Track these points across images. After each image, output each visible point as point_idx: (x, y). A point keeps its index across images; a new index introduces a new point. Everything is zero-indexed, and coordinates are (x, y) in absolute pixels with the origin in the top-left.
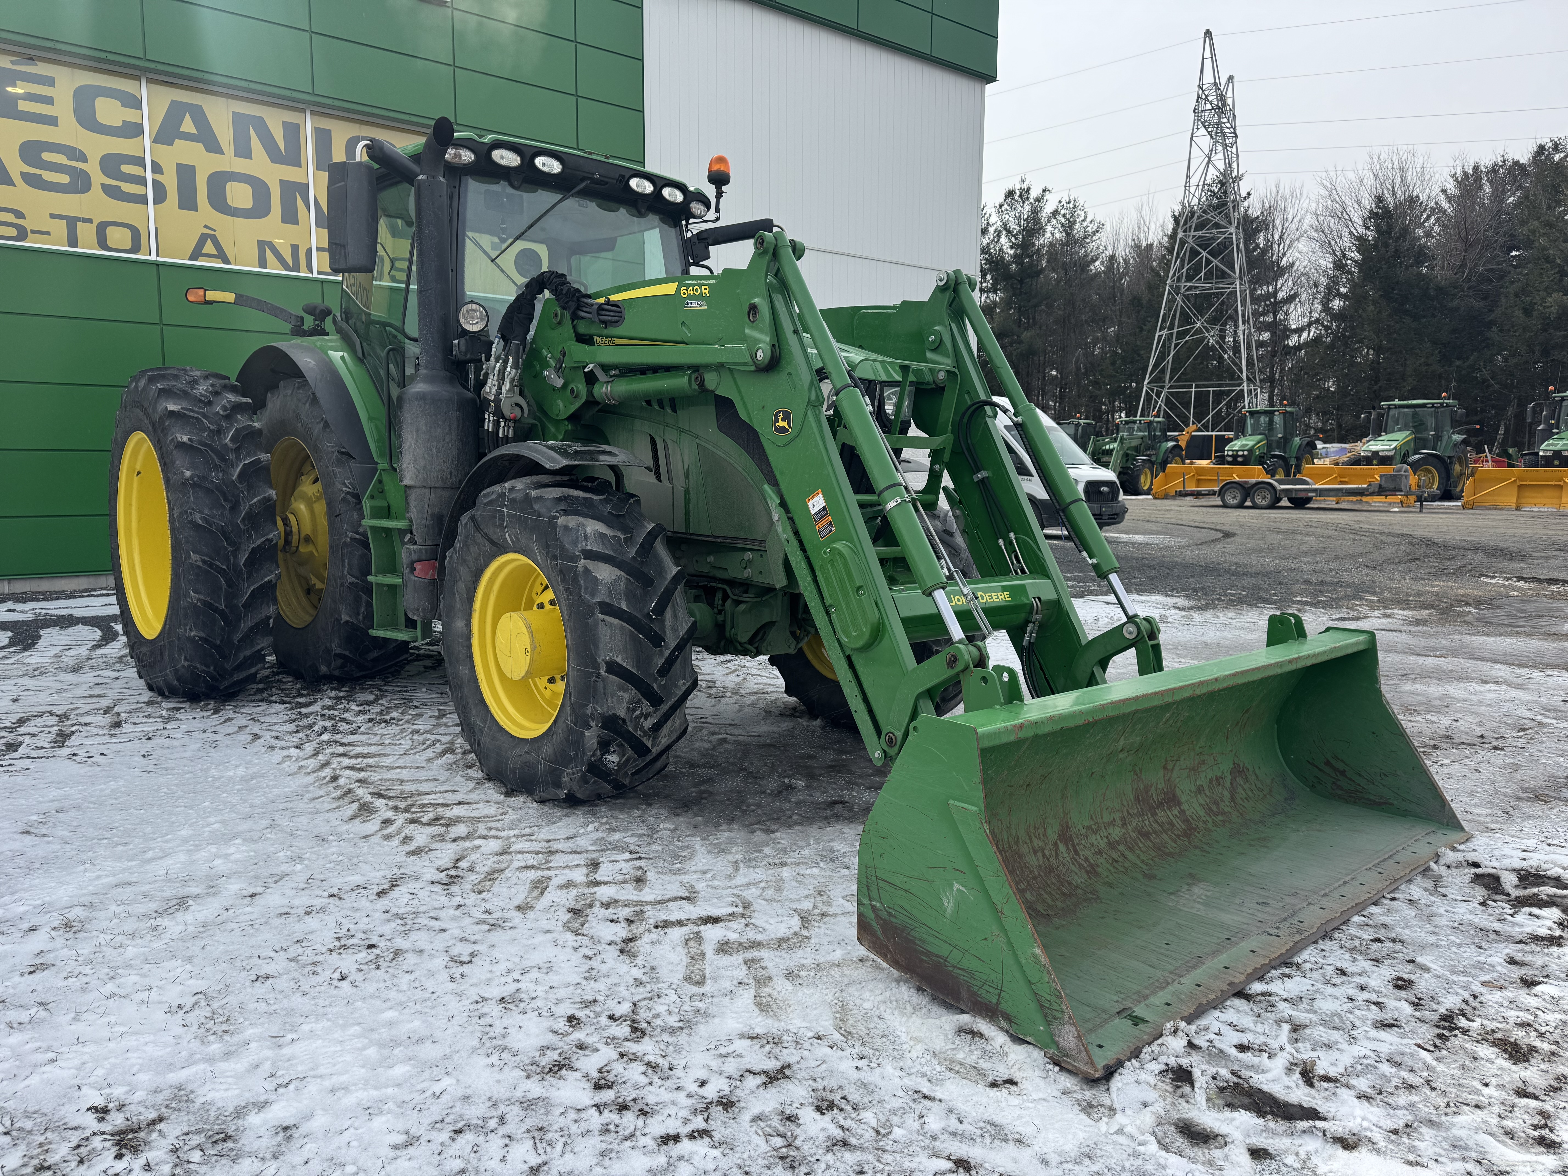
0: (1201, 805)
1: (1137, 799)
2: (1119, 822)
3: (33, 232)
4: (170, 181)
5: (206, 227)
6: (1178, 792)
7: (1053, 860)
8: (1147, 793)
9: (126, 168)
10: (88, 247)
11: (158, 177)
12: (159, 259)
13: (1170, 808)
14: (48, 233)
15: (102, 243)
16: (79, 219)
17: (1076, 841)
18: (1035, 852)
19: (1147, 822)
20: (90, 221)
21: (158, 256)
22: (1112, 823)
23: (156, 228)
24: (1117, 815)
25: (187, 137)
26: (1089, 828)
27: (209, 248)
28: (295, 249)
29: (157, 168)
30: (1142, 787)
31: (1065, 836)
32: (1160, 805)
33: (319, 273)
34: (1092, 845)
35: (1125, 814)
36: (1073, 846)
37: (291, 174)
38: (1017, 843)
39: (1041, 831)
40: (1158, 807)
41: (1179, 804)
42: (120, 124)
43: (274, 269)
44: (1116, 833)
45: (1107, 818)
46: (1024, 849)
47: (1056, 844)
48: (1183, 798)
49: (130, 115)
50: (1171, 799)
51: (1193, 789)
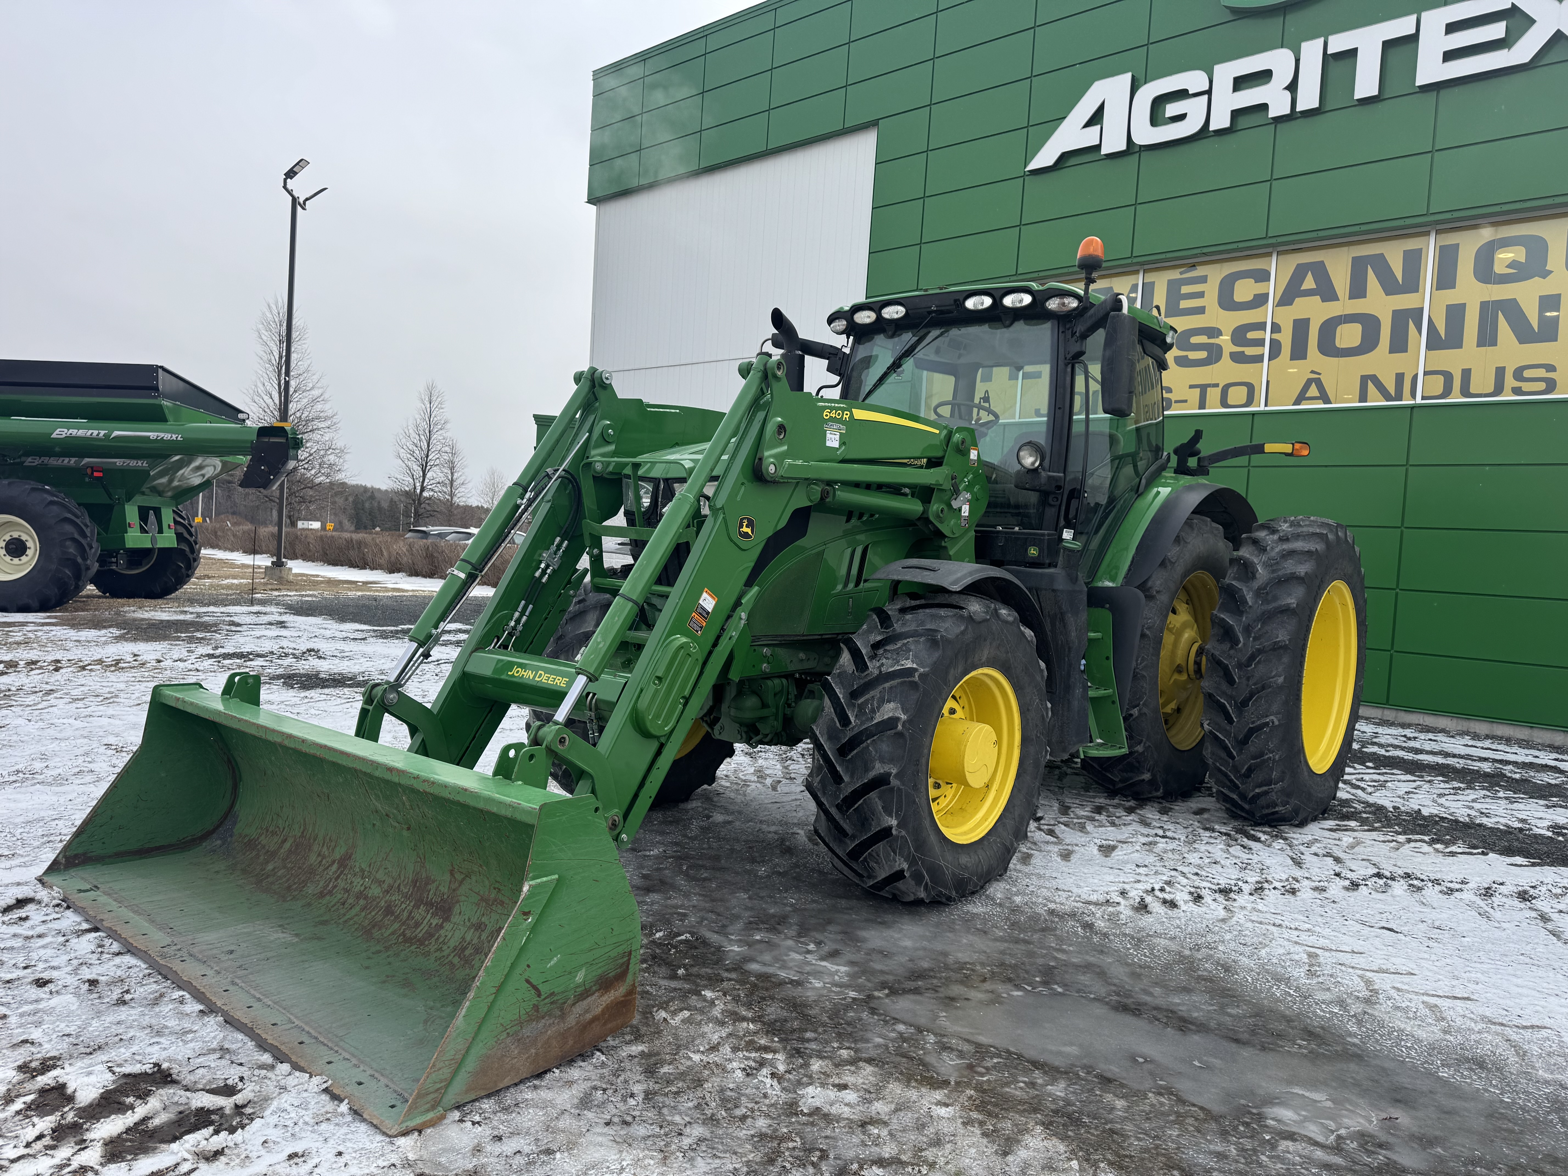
0: (463, 938)
1: (415, 882)
2: (385, 886)
3: (1176, 402)
4: (1286, 338)
5: (1313, 372)
6: (456, 910)
7: (321, 868)
8: (427, 884)
9: (1251, 335)
10: (1214, 408)
11: (1276, 336)
12: (1267, 409)
13: (434, 915)
14: (1186, 401)
15: (1224, 403)
16: (1209, 385)
17: (346, 872)
18: (319, 855)
19: (404, 906)
20: (1217, 385)
21: (1266, 405)
22: (380, 883)
23: (1268, 382)
24: (389, 881)
25: (1309, 293)
26: (362, 871)
27: (1313, 391)
28: (1400, 378)
29: (1276, 328)
30: (424, 875)
31: (344, 862)
32: (430, 904)
33: (1423, 398)
34: (352, 883)
35: (396, 885)
36: (342, 872)
37: (1405, 301)
38: (315, 840)
39: (333, 844)
40: (426, 904)
41: (447, 919)
42: (1250, 298)
43: (1376, 401)
44: (375, 891)
45: (380, 875)
46: (316, 848)
47: (334, 862)
48: (455, 919)
49: (1259, 288)
50: (444, 909)
51: (474, 920)
